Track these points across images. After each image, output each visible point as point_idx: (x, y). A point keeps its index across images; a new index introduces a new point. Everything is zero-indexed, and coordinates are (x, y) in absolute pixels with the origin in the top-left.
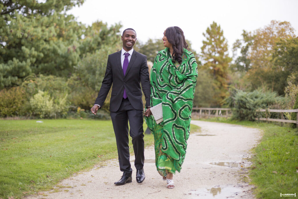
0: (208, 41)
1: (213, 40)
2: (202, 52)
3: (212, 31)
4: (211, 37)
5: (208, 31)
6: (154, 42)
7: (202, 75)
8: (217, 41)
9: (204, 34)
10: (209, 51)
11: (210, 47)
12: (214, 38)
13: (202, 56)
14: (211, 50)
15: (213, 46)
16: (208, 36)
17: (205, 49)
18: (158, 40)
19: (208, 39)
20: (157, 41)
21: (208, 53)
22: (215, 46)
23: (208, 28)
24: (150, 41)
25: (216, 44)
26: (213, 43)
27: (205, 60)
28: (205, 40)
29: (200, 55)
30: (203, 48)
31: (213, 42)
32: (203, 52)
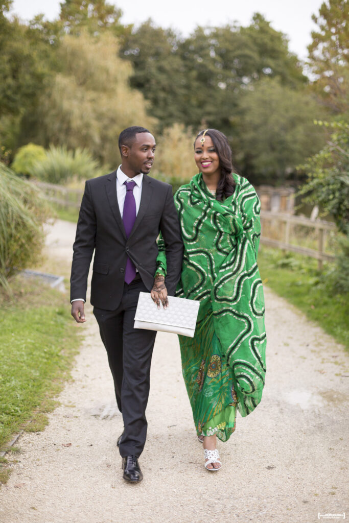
0: (323, 34)
1: (333, 30)
2: (309, 57)
3: (333, 11)
4: (330, 24)
5: (324, 12)
6: (207, 32)
7: (307, 103)
8: (343, 33)
9: (314, 19)
10: (323, 53)
11: (326, 44)
12: (335, 26)
13: (310, 65)
14: (329, 51)
15: (333, 44)
16: (322, 21)
17: (317, 49)
18: (216, 28)
19: (322, 28)
20: (215, 31)
21: (322, 58)
22: (338, 43)
23: (324, 6)
24: (200, 30)
25: (340, 40)
26: (334, 38)
27: (316, 72)
28: (317, 29)
29: (306, 63)
30: (311, 48)
31: (335, 34)
32: (312, 57)
